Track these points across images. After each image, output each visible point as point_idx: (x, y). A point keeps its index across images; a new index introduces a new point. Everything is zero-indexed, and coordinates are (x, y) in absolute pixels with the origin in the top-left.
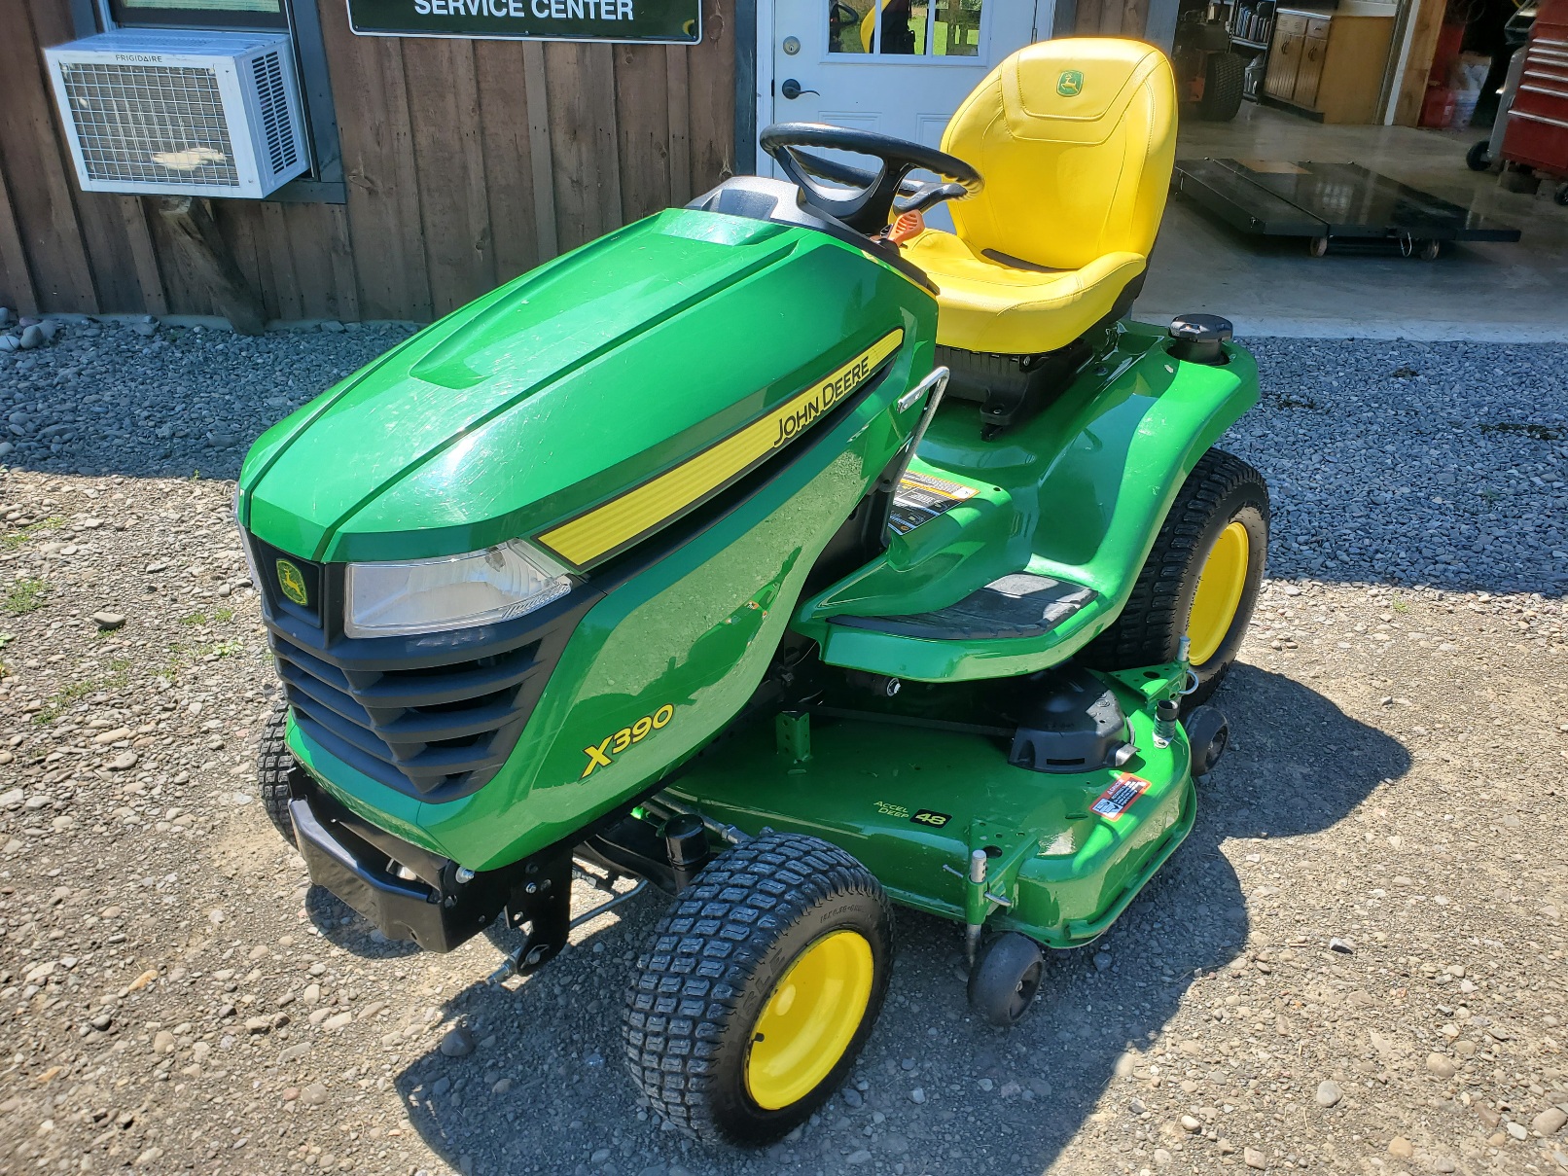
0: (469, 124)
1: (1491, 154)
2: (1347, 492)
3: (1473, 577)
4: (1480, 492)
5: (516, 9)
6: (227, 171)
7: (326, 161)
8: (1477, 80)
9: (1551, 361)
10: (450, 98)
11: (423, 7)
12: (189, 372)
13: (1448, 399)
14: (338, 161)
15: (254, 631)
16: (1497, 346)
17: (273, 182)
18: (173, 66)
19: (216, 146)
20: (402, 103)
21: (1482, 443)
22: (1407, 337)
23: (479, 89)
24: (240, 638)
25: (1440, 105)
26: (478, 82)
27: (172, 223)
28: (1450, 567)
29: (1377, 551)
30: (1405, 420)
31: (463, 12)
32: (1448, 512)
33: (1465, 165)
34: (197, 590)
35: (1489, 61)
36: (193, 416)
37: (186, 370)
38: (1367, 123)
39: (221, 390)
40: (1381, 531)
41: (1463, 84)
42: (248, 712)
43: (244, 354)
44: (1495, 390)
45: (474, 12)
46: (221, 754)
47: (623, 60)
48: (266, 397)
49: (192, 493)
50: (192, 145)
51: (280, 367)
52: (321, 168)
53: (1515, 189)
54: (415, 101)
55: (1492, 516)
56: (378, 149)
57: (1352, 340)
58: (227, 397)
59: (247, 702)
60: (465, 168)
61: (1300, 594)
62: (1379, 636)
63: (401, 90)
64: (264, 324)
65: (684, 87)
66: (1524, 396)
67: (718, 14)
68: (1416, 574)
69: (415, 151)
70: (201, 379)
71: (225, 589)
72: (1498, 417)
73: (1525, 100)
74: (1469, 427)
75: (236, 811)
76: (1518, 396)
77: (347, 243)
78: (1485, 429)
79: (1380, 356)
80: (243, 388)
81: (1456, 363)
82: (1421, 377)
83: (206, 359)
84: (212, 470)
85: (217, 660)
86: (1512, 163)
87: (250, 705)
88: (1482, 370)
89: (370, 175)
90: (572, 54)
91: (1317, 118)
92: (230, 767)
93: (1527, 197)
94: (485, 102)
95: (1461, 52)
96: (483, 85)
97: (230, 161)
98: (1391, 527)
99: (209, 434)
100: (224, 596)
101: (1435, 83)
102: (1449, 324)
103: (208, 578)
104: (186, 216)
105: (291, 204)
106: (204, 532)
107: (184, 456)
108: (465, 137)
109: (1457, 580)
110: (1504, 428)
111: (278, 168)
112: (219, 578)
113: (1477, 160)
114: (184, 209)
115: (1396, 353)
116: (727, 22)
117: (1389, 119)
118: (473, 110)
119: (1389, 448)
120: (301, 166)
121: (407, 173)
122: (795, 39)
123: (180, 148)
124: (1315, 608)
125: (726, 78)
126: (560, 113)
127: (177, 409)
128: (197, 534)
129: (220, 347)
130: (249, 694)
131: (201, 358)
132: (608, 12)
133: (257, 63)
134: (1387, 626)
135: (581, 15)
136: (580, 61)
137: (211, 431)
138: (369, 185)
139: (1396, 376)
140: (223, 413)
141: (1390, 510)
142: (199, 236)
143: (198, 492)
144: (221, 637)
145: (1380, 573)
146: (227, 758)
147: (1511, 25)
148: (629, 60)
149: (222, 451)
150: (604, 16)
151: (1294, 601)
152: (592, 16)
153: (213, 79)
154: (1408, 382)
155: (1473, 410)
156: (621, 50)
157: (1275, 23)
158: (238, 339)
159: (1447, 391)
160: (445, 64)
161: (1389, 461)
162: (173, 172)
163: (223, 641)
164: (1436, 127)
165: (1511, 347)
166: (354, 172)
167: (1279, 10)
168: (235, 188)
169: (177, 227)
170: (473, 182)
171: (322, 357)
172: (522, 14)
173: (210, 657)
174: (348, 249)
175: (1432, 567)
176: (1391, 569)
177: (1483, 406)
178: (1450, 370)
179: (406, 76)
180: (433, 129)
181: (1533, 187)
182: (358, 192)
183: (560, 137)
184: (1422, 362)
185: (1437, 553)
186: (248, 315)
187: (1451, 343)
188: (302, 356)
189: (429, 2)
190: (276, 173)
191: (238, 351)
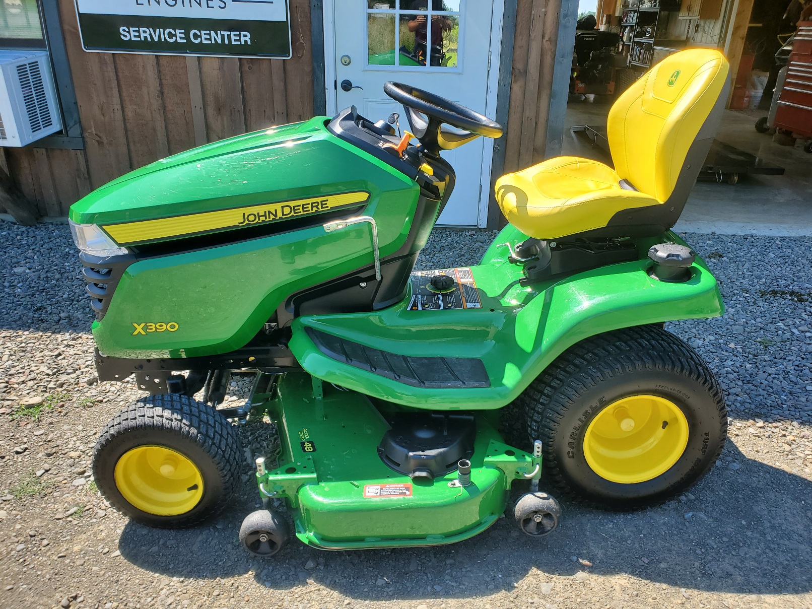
0: (156, 104)
1: (769, 124)
3: (753, 407)
4: (759, 339)
5: (181, 38)
7: (71, 124)
8: (762, 84)
9: (803, 248)
10: (145, 90)
11: (125, 36)
13: (740, 273)
14: (78, 125)
16: (771, 238)
17: (31, 137)
20: (115, 91)
21: (761, 304)
22: (718, 232)
23: (161, 84)
25: (742, 97)
26: (160, 80)
28: (739, 398)
31: (149, 39)
32: (738, 355)
33: (755, 129)
35: (768, 74)
41: (754, 86)
43: (18, 237)
44: (769, 267)
45: (156, 39)
47: (246, 68)
48: (15, 267)
51: (34, 247)
52: (68, 129)
53: (783, 143)
54: (124, 90)
55: (766, 357)
56: (103, 118)
57: (685, 233)
60: (154, 130)
63: (114, 84)
64: (37, 219)
65: (282, 84)
66: (787, 271)
67: (302, 41)
69: (124, 120)
72: (771, 285)
73: (786, 95)
74: (753, 292)
76: (784, 271)
77: (86, 172)
78: (763, 293)
79: (701, 244)
81: (746, 249)
82: (725, 258)
86: (780, 129)
88: (761, 254)
89: (98, 133)
90: (216, 64)
93: (788, 148)
94: (166, 91)
95: (753, 69)
96: (164, 82)
97: (2, 125)
101: (739, 86)
102: (742, 224)
105: (52, 150)
108: (154, 112)
109: (742, 408)
110: (774, 293)
111: (35, 128)
113: (761, 127)
115: (710, 242)
116: (307, 46)
118: (158, 96)
120: (56, 127)
121: (120, 132)
122: (349, 57)
125: (308, 79)
126: (210, 99)
129: (5, 233)
132: (236, 40)
135: (220, 41)
136: (221, 69)
138: (98, 139)
139: (710, 257)
147: (778, 54)
148: (250, 68)
150: (233, 42)
152: (226, 42)
154: (717, 262)
155: (755, 281)
156: (245, 62)
157: (653, 54)
158: (18, 228)
159: (740, 267)
160: (141, 69)
164: (740, 109)
165: (779, 239)
166: (89, 131)
167: (655, 47)
168: (4, 141)
170: (159, 138)
171: (63, 240)
172: (185, 41)
174: (86, 176)
177: (761, 278)
178: (742, 254)
179: (117, 76)
180: (135, 107)
181: (792, 142)
182: (92, 144)
183: (211, 112)
184: (726, 249)
185: (730, 386)
186: (25, 214)
187: (744, 236)
188: (51, 240)
189: (129, 32)
190: (33, 132)
191: (14, 236)
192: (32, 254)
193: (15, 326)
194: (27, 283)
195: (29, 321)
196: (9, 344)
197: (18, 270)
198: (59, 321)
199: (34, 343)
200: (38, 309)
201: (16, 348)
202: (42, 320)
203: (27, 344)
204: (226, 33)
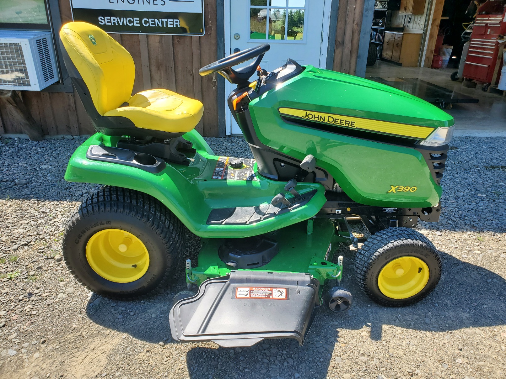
1: (459, 76)
2: (447, 193)
3: (503, 226)
4: (493, 191)
5: (137, 23)
6: (26, 81)
7: (66, 77)
8: (449, 53)
9: (500, 143)
11: (102, 22)
12: (11, 155)
13: (470, 157)
14: (70, 78)
15: (27, 266)
16: (481, 138)
17: (44, 85)
18: (5, 42)
19: (21, 72)
21: (488, 173)
24: (20, 270)
25: (438, 61)
27: (5, 100)
28: (493, 222)
29: (465, 216)
30: (458, 165)
31: (117, 24)
32: (485, 200)
33: (450, 79)
34: (3, 247)
36: (11, 173)
37: (10, 154)
38: (416, 66)
39: (23, 162)
40: (464, 208)
41: (444, 54)
42: (19, 306)
43: (34, 148)
44: (485, 153)
45: (121, 24)
46: (4, 328)
47: (176, 41)
48: (41, 165)
49: (6, 205)
50: (12, 71)
51: (47, 153)
52: (64, 80)
53: (468, 86)
55: (500, 200)
58: (25, 165)
59: (19, 301)
61: (442, 235)
62: (477, 252)
64: (42, 136)
65: (198, 51)
66: (495, 155)
67: (210, 25)
68: (482, 225)
70: (15, 158)
71: (16, 247)
72: (489, 163)
73: (469, 58)
74: (481, 167)
75: (9, 359)
76: (494, 156)
77: (74, 107)
78: (487, 168)
80: (32, 161)
81: (469, 144)
82: (459, 149)
83: (19, 150)
84: (16, 195)
85: (8, 281)
86: (466, 78)
87: (21, 303)
88: (478, 146)
90: (157, 39)
91: (400, 65)
92: (8, 336)
93: (473, 89)
95: (443, 44)
97: (27, 77)
98: (466, 206)
99: (16, 180)
100: (15, 250)
101: (436, 54)
102: (463, 131)
103: (9, 242)
104: (10, 98)
105: (53, 93)
106: (10, 221)
107: (5, 189)
109: (497, 227)
110: (493, 167)
111: (46, 80)
112: (13, 242)
113: (454, 77)
114: (9, 95)
116: (213, 28)
117: (422, 65)
119: (456, 175)
120: (56, 79)
122: (238, 34)
123: (8, 72)
124: (449, 241)
125: (214, 48)
126: (153, 61)
127: (4, 170)
128: (6, 222)
129: (24, 145)
130: (21, 298)
131: (17, 150)
132: (170, 24)
133: (38, 42)
134: (478, 247)
135: (160, 25)
136: (160, 42)
137: (17, 179)
140: (23, 172)
141: (464, 199)
142: (15, 105)
143: (9, 205)
144: (11, 269)
145: (468, 225)
146: (7, 331)
147: (463, 35)
148: (178, 41)
149: (21, 187)
150: (169, 26)
151: (440, 237)
152: (165, 26)
153: (20, 47)
154: (455, 151)
155: (480, 161)
156: (176, 38)
157: (384, 36)
158: (32, 142)
159: (469, 154)
161: (458, 180)
162: (5, 81)
163: (12, 271)
164: (437, 68)
165: (485, 138)
167: (385, 32)
168: (29, 87)
169: (6, 101)
171: (64, 149)
172: (139, 25)
173: (5, 279)
175: (487, 222)
176: (472, 223)
177: (483, 159)
178: (468, 147)
181: (474, 85)
183: (154, 68)
184: (458, 144)
185: (487, 216)
186: (36, 134)
187: (465, 137)
188: (56, 148)
189: (104, 20)
190: (45, 81)
191: (31, 147)
192: (48, 157)
193: (57, 198)
194: (53, 174)
195: (65, 195)
196: (58, 209)
197: (43, 167)
198: (83, 194)
199: (73, 208)
200: (66, 189)
201: (64, 211)
202: (71, 194)
203: (69, 208)
204: (164, 20)
